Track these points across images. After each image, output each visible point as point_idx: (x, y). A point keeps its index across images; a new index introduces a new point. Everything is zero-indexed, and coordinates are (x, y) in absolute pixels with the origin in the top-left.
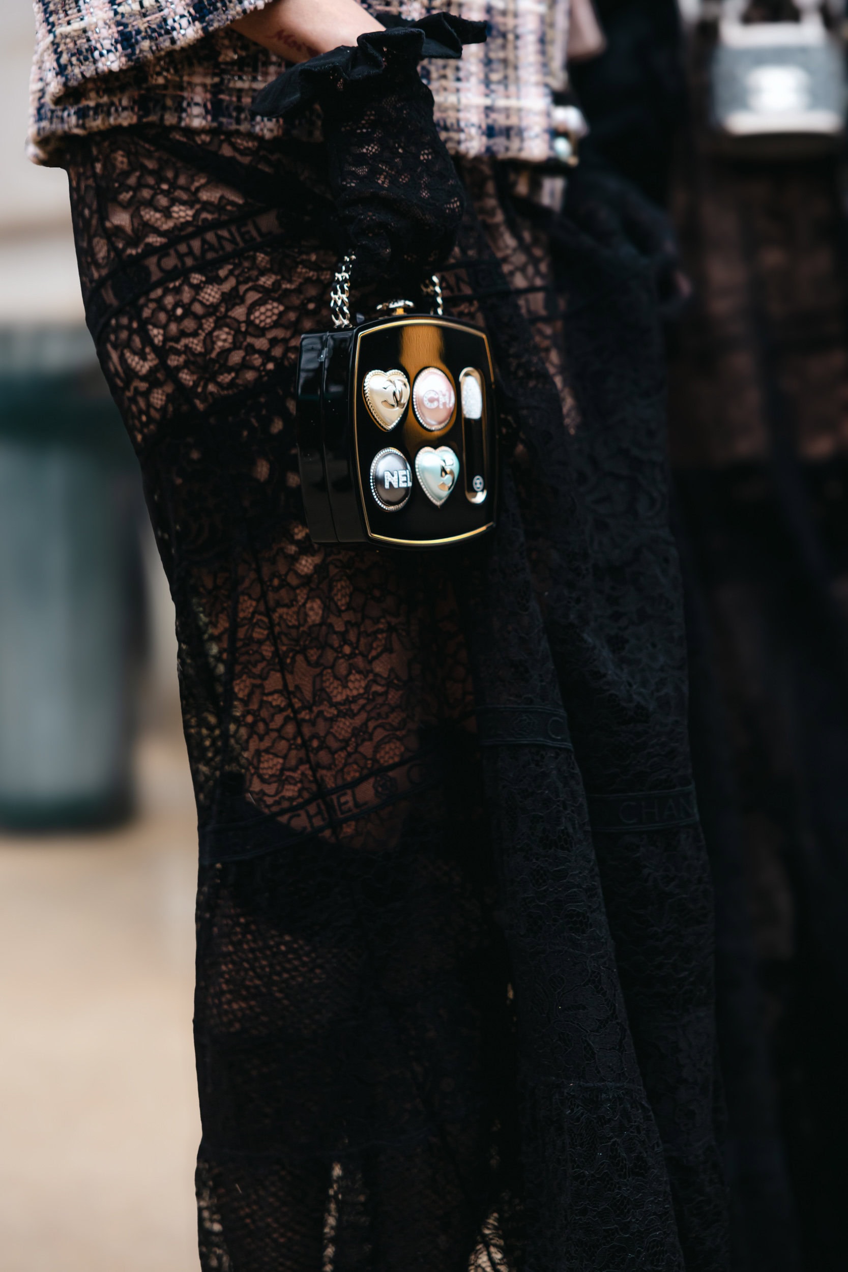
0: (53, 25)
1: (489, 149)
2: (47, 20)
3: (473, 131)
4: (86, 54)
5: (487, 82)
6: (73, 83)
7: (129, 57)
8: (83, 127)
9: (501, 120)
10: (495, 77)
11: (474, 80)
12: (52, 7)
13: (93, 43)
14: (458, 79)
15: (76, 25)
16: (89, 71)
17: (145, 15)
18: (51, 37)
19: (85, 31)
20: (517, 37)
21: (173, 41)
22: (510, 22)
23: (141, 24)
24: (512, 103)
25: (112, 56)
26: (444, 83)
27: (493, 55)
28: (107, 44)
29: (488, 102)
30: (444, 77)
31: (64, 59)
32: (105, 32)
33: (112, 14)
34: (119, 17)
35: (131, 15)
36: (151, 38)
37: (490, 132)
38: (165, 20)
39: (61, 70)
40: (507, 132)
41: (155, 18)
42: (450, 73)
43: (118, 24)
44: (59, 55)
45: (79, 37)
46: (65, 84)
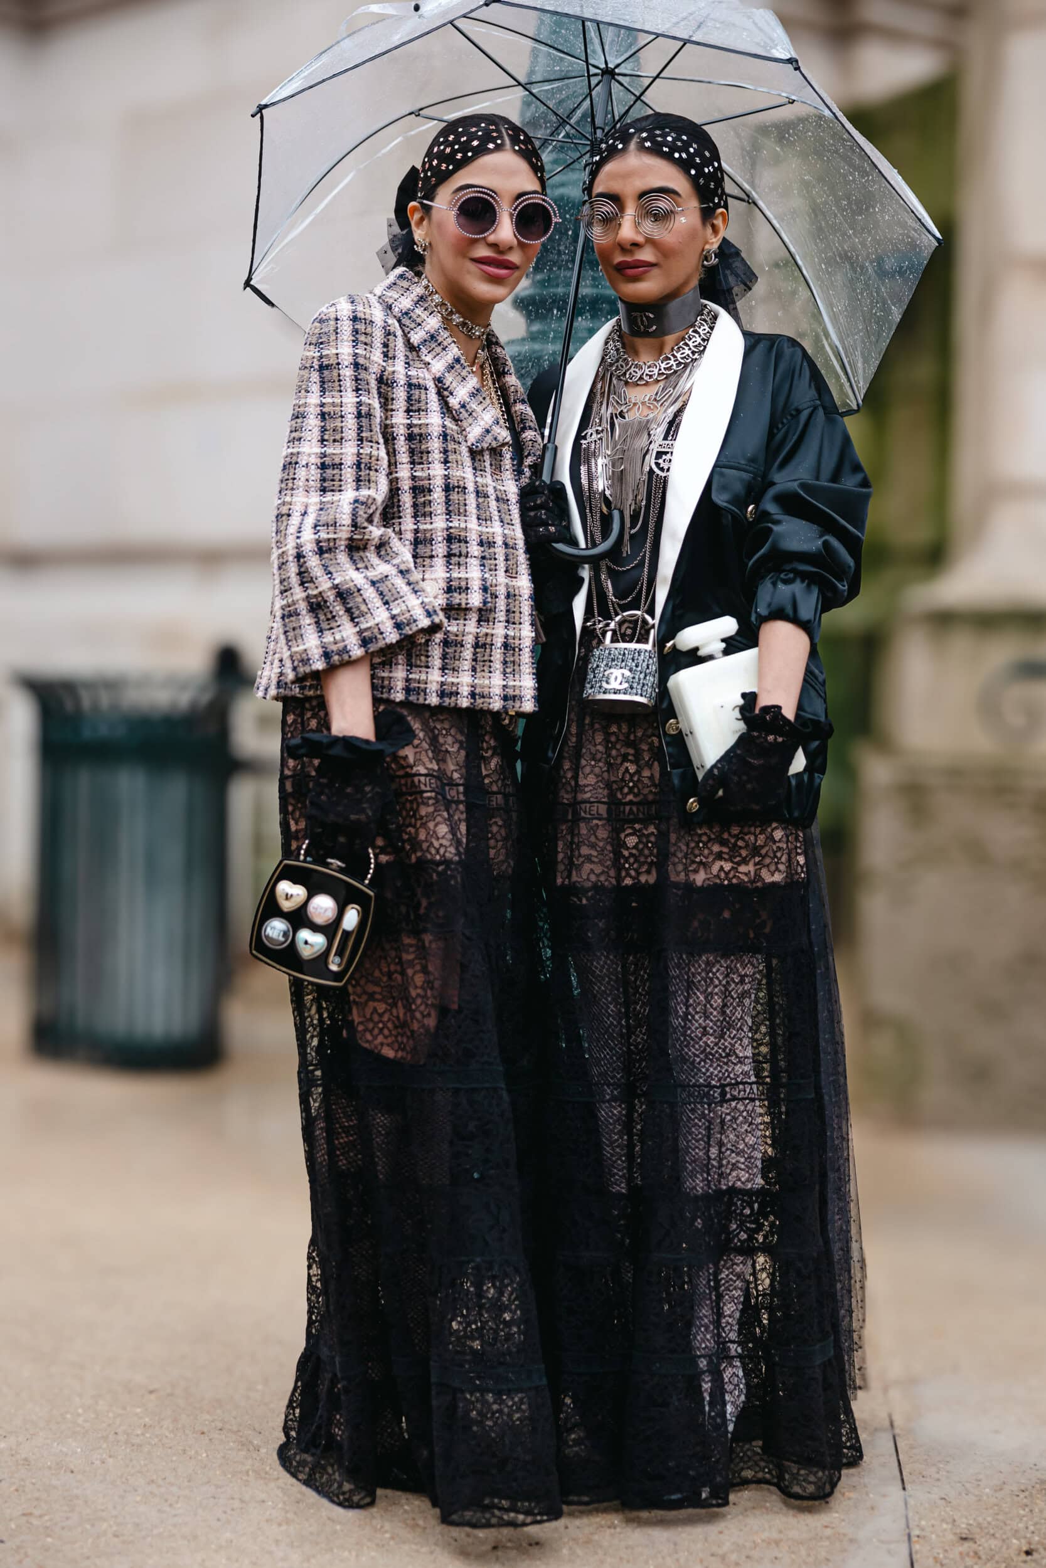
0: (290, 646)
1: (504, 707)
2: (287, 644)
3: (497, 697)
4: (306, 661)
5: (505, 673)
6: (300, 675)
7: (328, 663)
8: (303, 694)
9: (511, 692)
10: (508, 670)
11: (498, 672)
12: (290, 638)
13: (310, 656)
14: (490, 672)
15: (302, 648)
16: (308, 669)
17: (336, 643)
18: (289, 653)
19: (306, 650)
20: (520, 650)
21: (350, 657)
22: (517, 642)
23: (334, 648)
24: (517, 683)
25: (319, 663)
26: (483, 673)
27: (507, 659)
28: (317, 657)
29: (505, 683)
30: (483, 671)
31: (296, 663)
32: (316, 651)
33: (319, 642)
34: (323, 644)
35: (330, 643)
36: (339, 654)
37: (505, 698)
38: (346, 646)
39: (294, 669)
40: (514, 698)
41: (341, 645)
42: (486, 669)
43: (323, 647)
44: (293, 662)
45: (303, 653)
46: (296, 676)
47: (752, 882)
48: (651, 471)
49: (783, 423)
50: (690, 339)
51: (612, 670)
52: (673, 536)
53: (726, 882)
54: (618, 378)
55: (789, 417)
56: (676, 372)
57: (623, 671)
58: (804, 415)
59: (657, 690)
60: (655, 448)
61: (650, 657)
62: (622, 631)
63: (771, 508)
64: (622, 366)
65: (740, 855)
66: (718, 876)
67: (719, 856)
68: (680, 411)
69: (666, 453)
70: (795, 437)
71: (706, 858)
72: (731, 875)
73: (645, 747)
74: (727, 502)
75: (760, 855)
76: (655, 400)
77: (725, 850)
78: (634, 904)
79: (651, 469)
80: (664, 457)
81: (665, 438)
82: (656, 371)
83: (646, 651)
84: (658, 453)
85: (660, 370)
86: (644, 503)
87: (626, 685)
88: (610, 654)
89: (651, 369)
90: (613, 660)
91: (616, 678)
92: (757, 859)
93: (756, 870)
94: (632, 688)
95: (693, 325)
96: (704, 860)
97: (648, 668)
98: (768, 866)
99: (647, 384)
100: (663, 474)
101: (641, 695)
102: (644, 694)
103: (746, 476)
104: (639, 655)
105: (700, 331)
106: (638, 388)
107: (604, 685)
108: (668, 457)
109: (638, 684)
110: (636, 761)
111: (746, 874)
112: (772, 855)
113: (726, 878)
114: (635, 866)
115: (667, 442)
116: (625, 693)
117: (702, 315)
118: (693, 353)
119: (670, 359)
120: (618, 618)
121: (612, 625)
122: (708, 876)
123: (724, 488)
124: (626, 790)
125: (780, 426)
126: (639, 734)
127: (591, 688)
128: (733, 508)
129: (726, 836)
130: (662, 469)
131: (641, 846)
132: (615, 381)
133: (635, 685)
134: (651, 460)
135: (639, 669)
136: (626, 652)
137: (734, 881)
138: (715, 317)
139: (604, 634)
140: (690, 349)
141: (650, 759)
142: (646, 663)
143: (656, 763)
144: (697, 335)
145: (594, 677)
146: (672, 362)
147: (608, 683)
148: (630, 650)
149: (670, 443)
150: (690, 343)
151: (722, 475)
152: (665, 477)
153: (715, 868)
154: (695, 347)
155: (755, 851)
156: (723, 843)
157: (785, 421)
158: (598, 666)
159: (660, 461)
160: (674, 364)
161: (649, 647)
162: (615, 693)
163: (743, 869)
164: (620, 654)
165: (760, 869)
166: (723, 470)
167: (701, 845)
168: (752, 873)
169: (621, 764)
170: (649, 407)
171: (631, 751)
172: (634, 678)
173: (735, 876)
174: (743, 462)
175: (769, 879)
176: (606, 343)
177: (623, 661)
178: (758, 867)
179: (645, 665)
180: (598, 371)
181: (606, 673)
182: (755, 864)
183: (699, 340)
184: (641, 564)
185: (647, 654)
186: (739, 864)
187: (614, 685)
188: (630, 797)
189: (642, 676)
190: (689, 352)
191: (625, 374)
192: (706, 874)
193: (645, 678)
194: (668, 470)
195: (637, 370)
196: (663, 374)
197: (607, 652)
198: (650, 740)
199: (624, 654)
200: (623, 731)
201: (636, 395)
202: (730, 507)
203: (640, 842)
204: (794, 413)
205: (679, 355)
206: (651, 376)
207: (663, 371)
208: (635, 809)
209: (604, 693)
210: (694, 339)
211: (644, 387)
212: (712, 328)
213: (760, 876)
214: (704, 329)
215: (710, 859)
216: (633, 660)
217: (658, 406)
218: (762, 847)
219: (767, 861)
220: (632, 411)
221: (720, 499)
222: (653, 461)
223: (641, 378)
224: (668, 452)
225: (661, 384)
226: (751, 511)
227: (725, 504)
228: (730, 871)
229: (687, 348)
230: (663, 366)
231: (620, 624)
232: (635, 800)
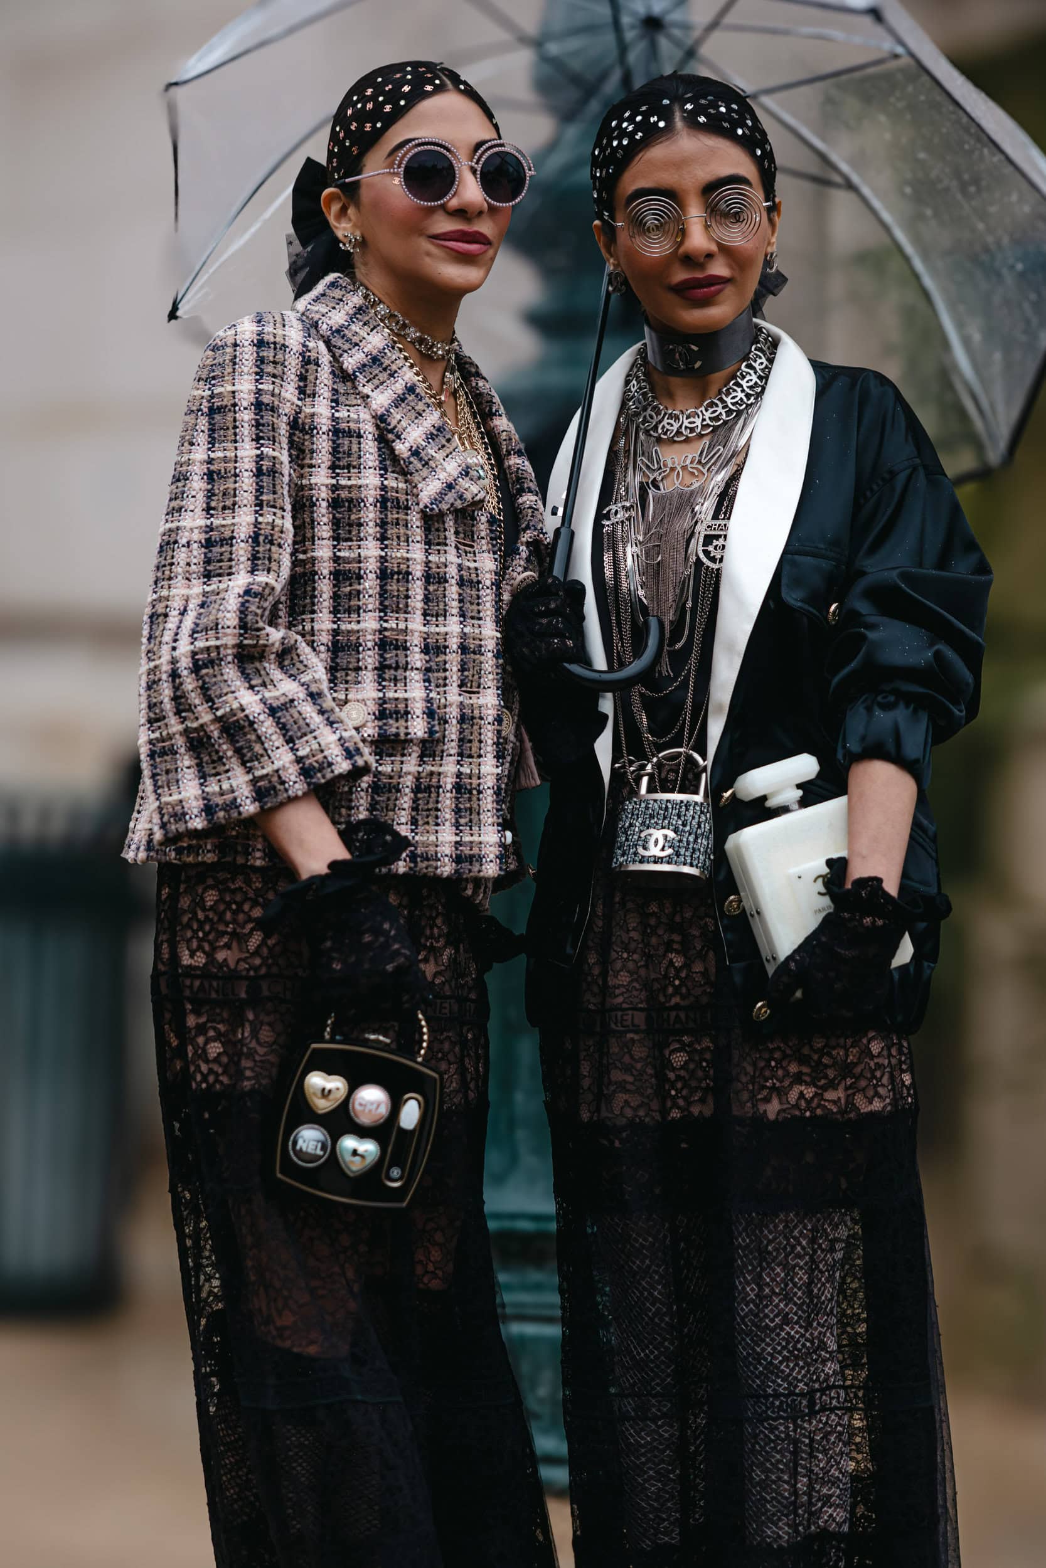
0: (160, 795)
1: (456, 871)
2: (155, 791)
3: (446, 859)
4: (180, 816)
5: (457, 825)
6: (170, 835)
7: (209, 821)
9: (466, 850)
10: (462, 821)
11: (448, 824)
12: (160, 783)
13: (186, 809)
14: (437, 824)
15: (176, 797)
16: (181, 827)
17: (222, 795)
18: (157, 803)
19: (181, 801)
20: (480, 792)
21: (240, 814)
22: (475, 782)
23: (220, 801)
24: (476, 838)
25: (198, 820)
26: (427, 827)
27: (462, 806)
28: (195, 811)
29: (458, 839)
30: (428, 823)
31: (166, 819)
32: (195, 803)
33: (200, 792)
34: (205, 795)
35: (214, 794)
36: (225, 810)
37: (458, 859)
38: (235, 800)
39: (163, 826)
40: (471, 859)
41: (228, 798)
42: (430, 820)
43: (204, 799)
44: (162, 816)
45: (177, 805)
47: (843, 1112)
48: (699, 561)
49: (872, 490)
50: (743, 377)
51: (651, 831)
52: (731, 648)
53: (808, 1114)
54: (647, 432)
55: (880, 483)
56: (725, 422)
57: (666, 832)
58: (901, 478)
59: (712, 857)
60: (701, 530)
61: (702, 812)
62: (663, 776)
63: (863, 607)
64: (651, 417)
65: (826, 1077)
66: (797, 1106)
67: (798, 1079)
68: (734, 478)
69: (717, 537)
70: (890, 511)
71: (781, 1082)
72: (814, 1105)
73: (695, 932)
74: (802, 601)
75: (854, 1076)
76: (699, 462)
77: (806, 1070)
78: (684, 1145)
79: (698, 559)
80: (715, 543)
81: (715, 517)
82: (698, 422)
83: (696, 803)
84: (706, 536)
85: (704, 420)
86: (689, 604)
87: (669, 851)
88: (647, 808)
89: (692, 419)
90: (652, 817)
91: (656, 842)
92: (849, 1081)
93: (848, 1096)
94: (678, 854)
95: (746, 358)
96: (778, 1084)
97: (699, 827)
98: (864, 1090)
99: (687, 440)
100: (715, 566)
101: (691, 865)
102: (695, 863)
103: (824, 564)
104: (687, 810)
105: (756, 365)
106: (676, 446)
107: (641, 850)
108: (721, 542)
109: (687, 849)
110: (683, 951)
111: (834, 1102)
112: (869, 1076)
113: (808, 1108)
114: (684, 1092)
115: (718, 522)
116: (669, 863)
117: (758, 342)
118: (748, 396)
119: (717, 406)
120: (655, 760)
121: (649, 767)
122: (785, 1106)
123: (797, 582)
124: (670, 990)
125: (868, 494)
126: (688, 915)
127: (623, 855)
128: (811, 609)
129: (806, 1051)
130: (713, 560)
131: (692, 1066)
132: (642, 437)
133: (682, 851)
134: (697, 546)
135: (688, 828)
136: (670, 806)
137: (819, 1112)
138: (775, 344)
139: (638, 781)
140: (743, 391)
141: (703, 947)
142: (697, 820)
143: (711, 954)
144: (752, 372)
145: (627, 840)
146: (720, 410)
147: (645, 848)
148: (673, 803)
149: (723, 522)
150: (744, 383)
151: (794, 564)
152: (718, 570)
153: (793, 1096)
154: (751, 388)
155: (846, 1070)
156: (803, 1060)
157: (875, 487)
158: (631, 825)
159: (711, 548)
160: (723, 412)
161: (699, 798)
162: (655, 862)
163: (830, 1095)
164: (660, 808)
165: (854, 1094)
166: (796, 557)
167: (773, 1064)
168: (843, 1101)
169: (665, 956)
170: (693, 473)
171: (676, 937)
172: (680, 841)
173: (819, 1106)
174: (822, 546)
175: (865, 1108)
176: (627, 382)
177: (665, 818)
178: (850, 1092)
179: (694, 823)
180: (618, 422)
181: (643, 835)
182: (846, 1089)
183: (755, 378)
184: (685, 685)
185: (698, 808)
186: (824, 1088)
187: (655, 851)
188: (676, 1000)
189: (691, 839)
190: (742, 395)
191: (655, 428)
192: (781, 1103)
193: (695, 841)
194: (721, 560)
195: (672, 422)
196: (708, 426)
197: (643, 805)
198: (702, 923)
199: (667, 807)
200: (666, 911)
201: (671, 456)
202: (806, 607)
203: (691, 1060)
204: (887, 476)
205: (729, 400)
206: (692, 430)
207: (708, 421)
208: (682, 1015)
209: (641, 862)
210: (748, 378)
211: (684, 446)
212: (771, 361)
213: (853, 1104)
214: (760, 363)
215: (786, 1083)
216: (679, 817)
217: (705, 471)
218: (856, 1064)
219: (863, 1083)
220: (669, 480)
221: (792, 597)
222: (700, 548)
223: (679, 433)
224: (720, 536)
225: (706, 441)
226: (834, 612)
227: (799, 604)
228: (812, 1098)
229: (739, 390)
230: (708, 415)
231: (659, 766)
232: (683, 1003)
